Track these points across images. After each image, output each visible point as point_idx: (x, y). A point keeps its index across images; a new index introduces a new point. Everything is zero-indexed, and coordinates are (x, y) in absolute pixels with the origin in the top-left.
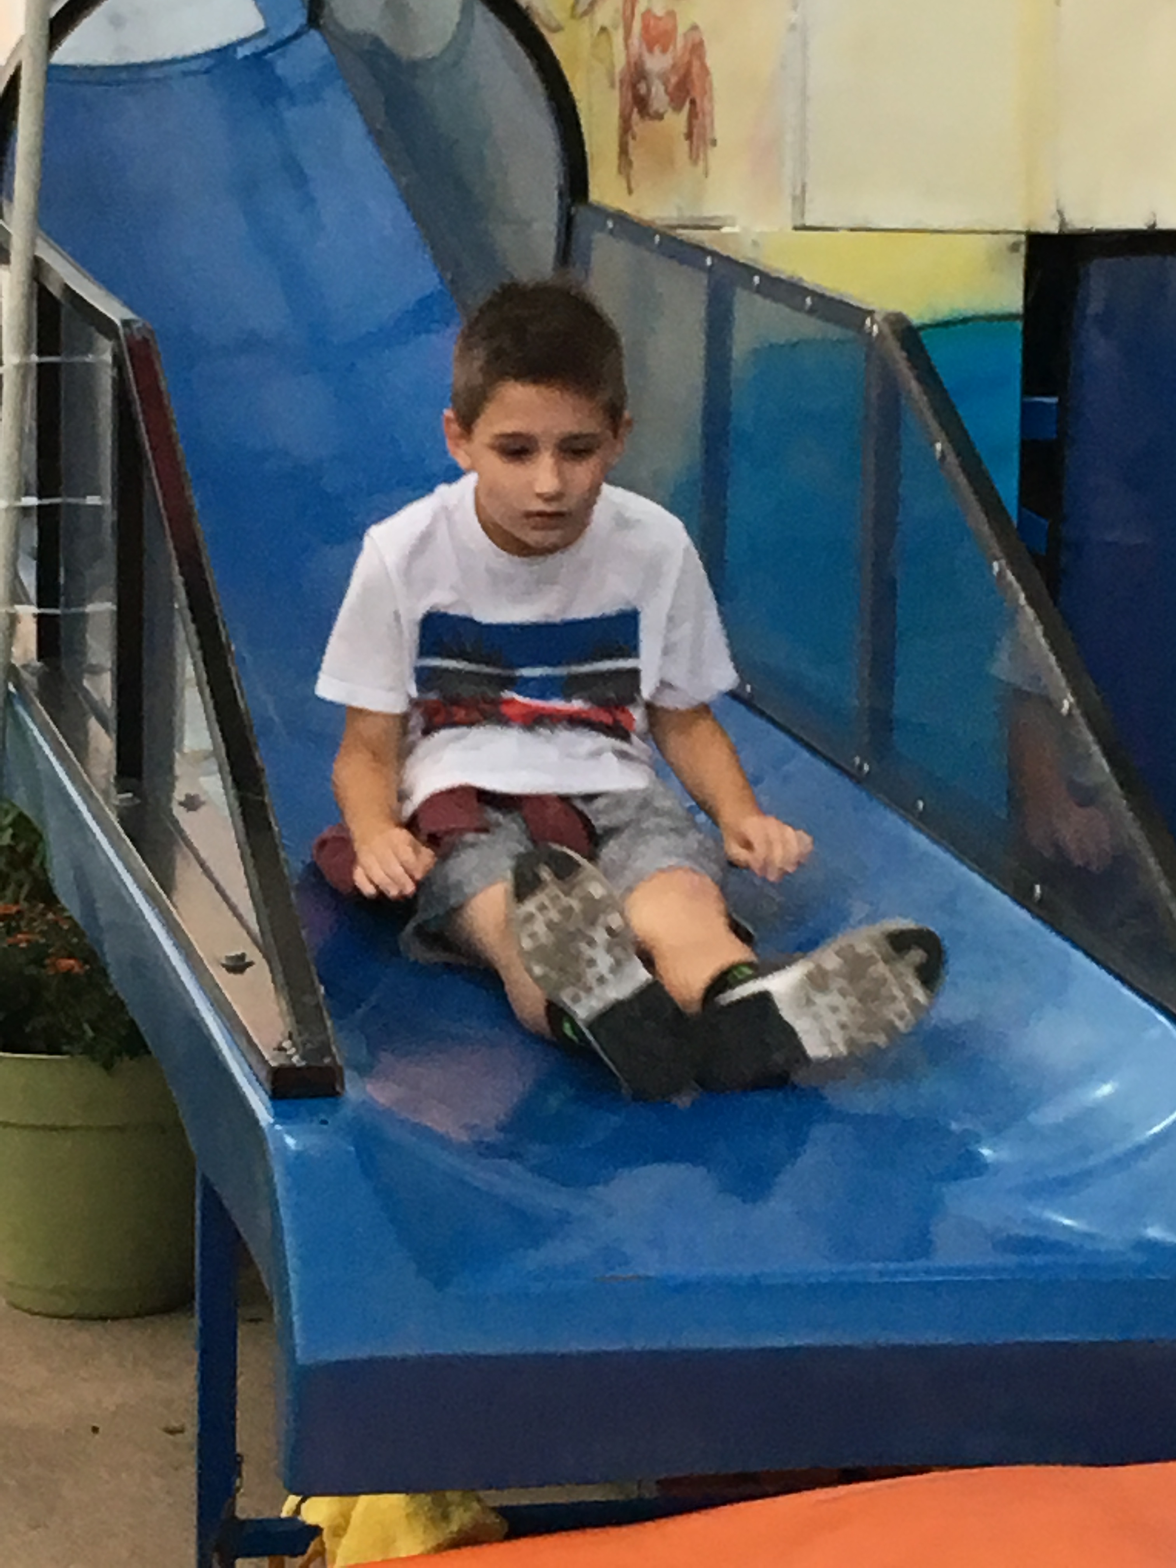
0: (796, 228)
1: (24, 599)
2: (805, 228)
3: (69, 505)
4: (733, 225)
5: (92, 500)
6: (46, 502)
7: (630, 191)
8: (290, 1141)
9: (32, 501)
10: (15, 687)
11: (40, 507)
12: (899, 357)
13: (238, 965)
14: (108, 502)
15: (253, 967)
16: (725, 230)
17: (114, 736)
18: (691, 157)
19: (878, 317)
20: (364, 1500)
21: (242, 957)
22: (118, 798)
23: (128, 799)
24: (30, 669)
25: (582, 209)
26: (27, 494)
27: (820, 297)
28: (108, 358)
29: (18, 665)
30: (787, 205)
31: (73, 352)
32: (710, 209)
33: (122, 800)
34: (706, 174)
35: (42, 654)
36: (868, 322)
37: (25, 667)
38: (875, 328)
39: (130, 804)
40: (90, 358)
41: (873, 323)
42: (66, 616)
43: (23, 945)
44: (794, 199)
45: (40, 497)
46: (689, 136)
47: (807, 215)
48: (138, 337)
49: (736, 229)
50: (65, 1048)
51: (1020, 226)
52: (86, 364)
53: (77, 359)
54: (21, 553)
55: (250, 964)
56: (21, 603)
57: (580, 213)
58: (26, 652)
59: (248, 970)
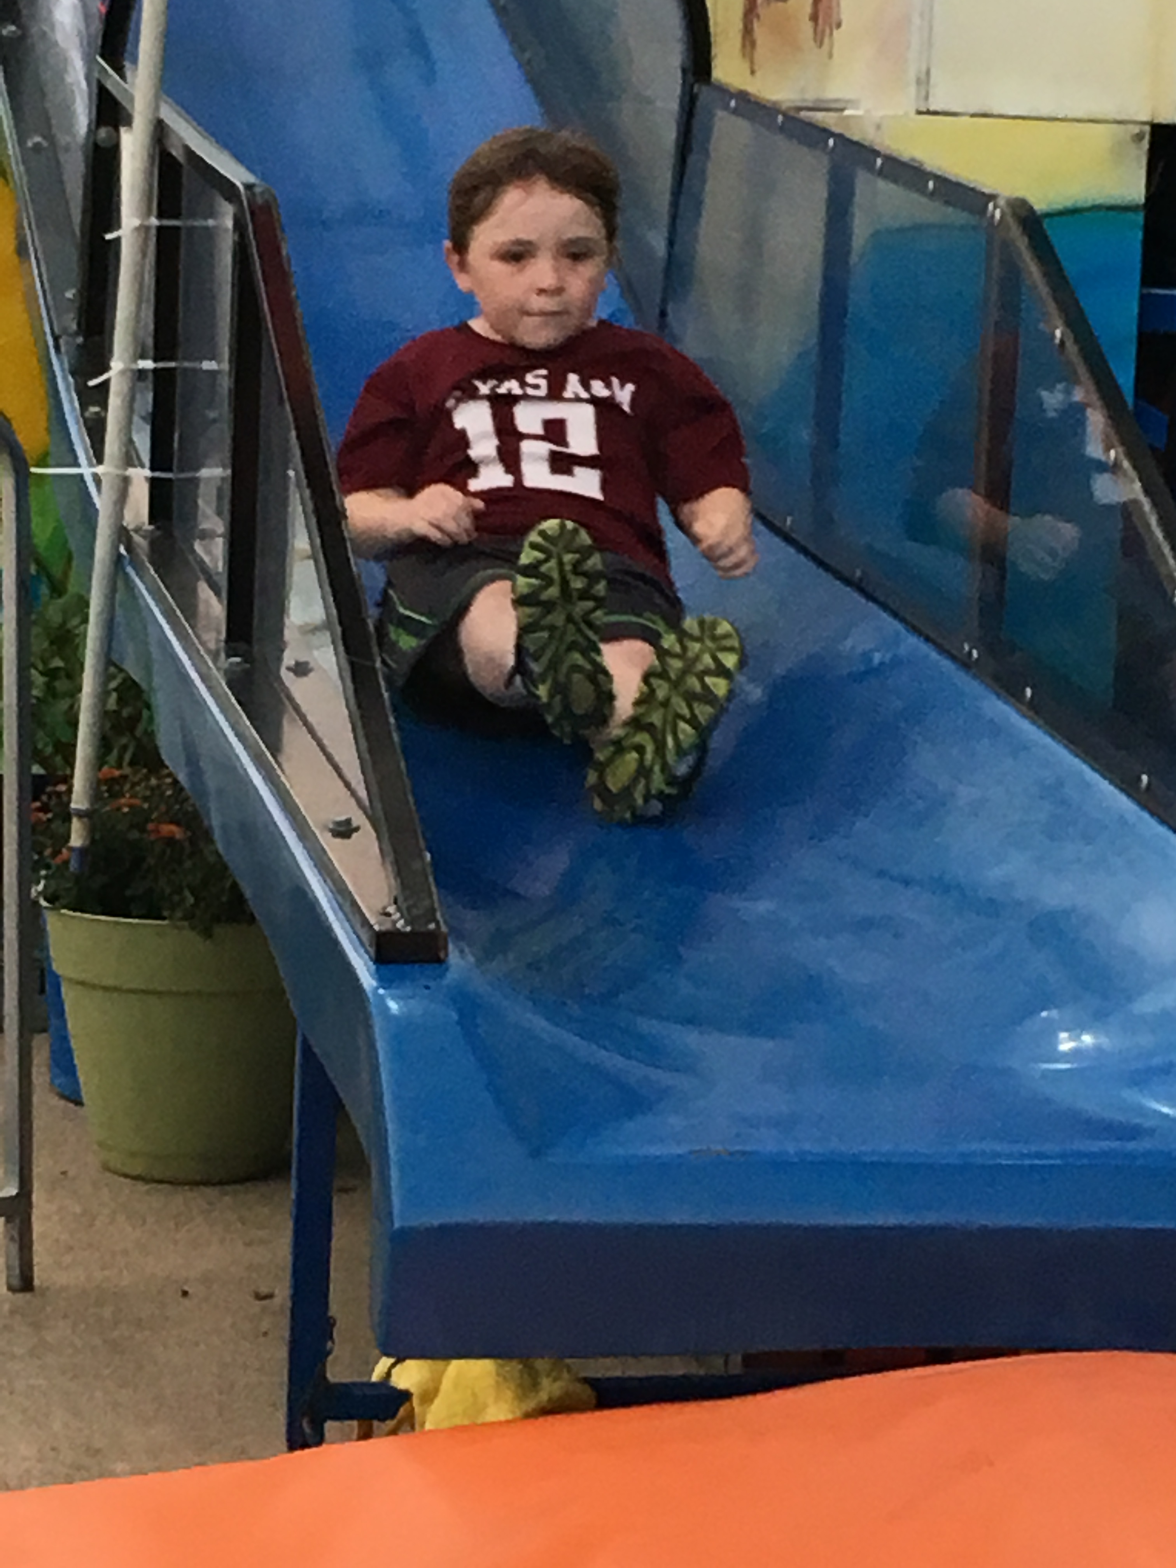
0: (920, 113)
1: (136, 462)
2: (929, 112)
3: (185, 370)
4: (857, 108)
5: (208, 365)
6: (161, 365)
7: (753, 72)
8: (393, 1006)
9: (148, 364)
10: (127, 549)
11: (155, 371)
12: (1022, 243)
13: (344, 830)
14: (225, 366)
15: (360, 832)
16: (847, 113)
17: (225, 602)
18: (815, 40)
19: (1001, 202)
20: (455, 1365)
21: (348, 821)
22: (225, 662)
23: (238, 664)
24: (142, 533)
25: (704, 88)
26: (143, 357)
27: (941, 180)
28: (229, 223)
29: (131, 527)
30: (912, 90)
31: (193, 215)
32: (833, 92)
33: (231, 664)
34: (830, 56)
35: (153, 517)
36: (991, 206)
37: (137, 530)
38: (998, 214)
39: (238, 669)
40: (211, 222)
41: (995, 207)
42: (179, 480)
43: (126, 810)
44: (919, 82)
45: (155, 360)
46: (814, 18)
47: (931, 99)
48: (259, 200)
49: (859, 113)
50: (166, 913)
51: (1144, 116)
52: (207, 228)
53: (198, 223)
54: (136, 419)
55: (357, 829)
56: (134, 466)
57: (704, 94)
58: (137, 514)
59: (355, 835)
